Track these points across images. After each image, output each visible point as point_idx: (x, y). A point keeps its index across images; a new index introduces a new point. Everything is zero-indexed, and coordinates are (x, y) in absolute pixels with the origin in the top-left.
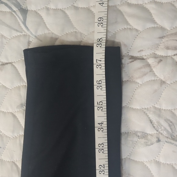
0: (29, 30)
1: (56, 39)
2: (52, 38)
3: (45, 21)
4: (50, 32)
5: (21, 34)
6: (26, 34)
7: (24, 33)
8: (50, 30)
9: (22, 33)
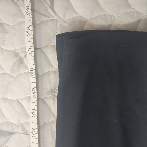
0: (57, 14)
1: (85, 22)
2: (80, 21)
3: (73, 5)
4: (78, 15)
5: (49, 19)
6: (53, 19)
7: (51, 18)
8: (78, 14)
9: (50, 17)
